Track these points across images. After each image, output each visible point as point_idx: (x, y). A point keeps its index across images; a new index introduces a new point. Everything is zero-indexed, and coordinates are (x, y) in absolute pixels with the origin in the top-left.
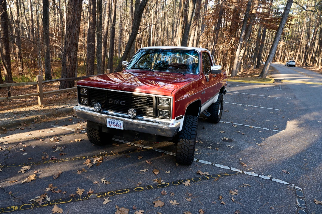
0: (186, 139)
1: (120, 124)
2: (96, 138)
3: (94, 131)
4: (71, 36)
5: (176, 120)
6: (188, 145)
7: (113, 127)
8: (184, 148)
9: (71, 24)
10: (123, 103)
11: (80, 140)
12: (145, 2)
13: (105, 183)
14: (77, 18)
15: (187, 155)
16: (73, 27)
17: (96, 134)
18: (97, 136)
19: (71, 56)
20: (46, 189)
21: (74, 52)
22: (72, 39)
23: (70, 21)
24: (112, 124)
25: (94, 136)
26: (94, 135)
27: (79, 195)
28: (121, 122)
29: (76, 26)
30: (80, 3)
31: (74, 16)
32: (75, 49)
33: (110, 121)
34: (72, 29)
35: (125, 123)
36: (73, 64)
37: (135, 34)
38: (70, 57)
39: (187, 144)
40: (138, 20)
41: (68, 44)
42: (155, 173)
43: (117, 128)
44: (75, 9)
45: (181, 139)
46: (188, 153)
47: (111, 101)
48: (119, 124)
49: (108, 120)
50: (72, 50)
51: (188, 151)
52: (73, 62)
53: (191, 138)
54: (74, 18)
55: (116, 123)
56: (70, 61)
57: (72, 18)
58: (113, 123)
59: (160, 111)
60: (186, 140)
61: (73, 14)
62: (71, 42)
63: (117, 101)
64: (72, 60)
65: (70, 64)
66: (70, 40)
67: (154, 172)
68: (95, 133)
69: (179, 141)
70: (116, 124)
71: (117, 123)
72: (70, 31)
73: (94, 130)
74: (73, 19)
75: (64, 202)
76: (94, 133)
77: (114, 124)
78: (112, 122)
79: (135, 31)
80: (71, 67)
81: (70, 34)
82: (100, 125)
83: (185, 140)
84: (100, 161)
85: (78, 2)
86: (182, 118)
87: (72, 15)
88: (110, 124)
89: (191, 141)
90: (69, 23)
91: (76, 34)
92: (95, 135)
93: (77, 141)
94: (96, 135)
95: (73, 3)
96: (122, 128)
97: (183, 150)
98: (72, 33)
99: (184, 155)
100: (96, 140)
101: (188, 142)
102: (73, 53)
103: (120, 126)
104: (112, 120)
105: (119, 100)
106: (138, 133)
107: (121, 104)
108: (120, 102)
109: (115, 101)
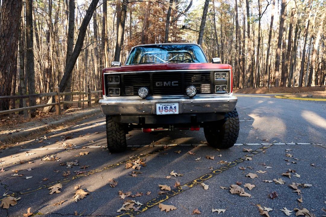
0: (232, 117)
1: (175, 107)
4: (7, 47)
7: (164, 113)
8: (232, 127)
9: (7, 31)
10: (175, 83)
11: (86, 153)
12: (90, 16)
13: (179, 175)
14: (15, 25)
15: (234, 134)
16: (10, 36)
19: (7, 71)
20: (121, 197)
21: (11, 67)
22: (8, 50)
23: (5, 28)
25: (119, 139)
26: (118, 137)
27: (168, 190)
28: (177, 105)
29: (14, 34)
30: (18, 7)
31: (11, 23)
32: (12, 63)
33: (161, 106)
34: (8, 38)
35: (181, 105)
36: (9, 82)
37: (79, 50)
38: (6, 73)
40: (82, 35)
41: (3, 57)
42: (211, 158)
43: (171, 113)
44: (13, 14)
45: (228, 118)
47: (158, 84)
49: (158, 105)
50: (8, 65)
52: (9, 80)
54: (12, 25)
55: (169, 107)
56: (5, 79)
57: (9, 24)
58: (165, 108)
59: (216, 86)
61: (9, 19)
62: (7, 54)
63: (167, 82)
64: (8, 77)
65: (5, 82)
66: (5, 52)
67: (209, 158)
69: (226, 121)
70: (169, 109)
72: (5, 41)
74: (10, 26)
75: (163, 200)
76: (119, 134)
79: (79, 46)
80: (6, 86)
81: (5, 44)
82: (140, 116)
83: (231, 119)
84: (142, 163)
85: (17, 7)
87: (9, 21)
88: (161, 110)
90: (4, 30)
91: (13, 44)
92: (120, 136)
93: (83, 155)
95: (10, 6)
96: (177, 112)
97: (231, 129)
98: (9, 43)
99: (232, 134)
101: (235, 120)
102: (9, 68)
103: (174, 110)
104: (164, 104)
105: (169, 81)
106: (195, 115)
107: (173, 85)
108: (171, 84)
109: (165, 83)
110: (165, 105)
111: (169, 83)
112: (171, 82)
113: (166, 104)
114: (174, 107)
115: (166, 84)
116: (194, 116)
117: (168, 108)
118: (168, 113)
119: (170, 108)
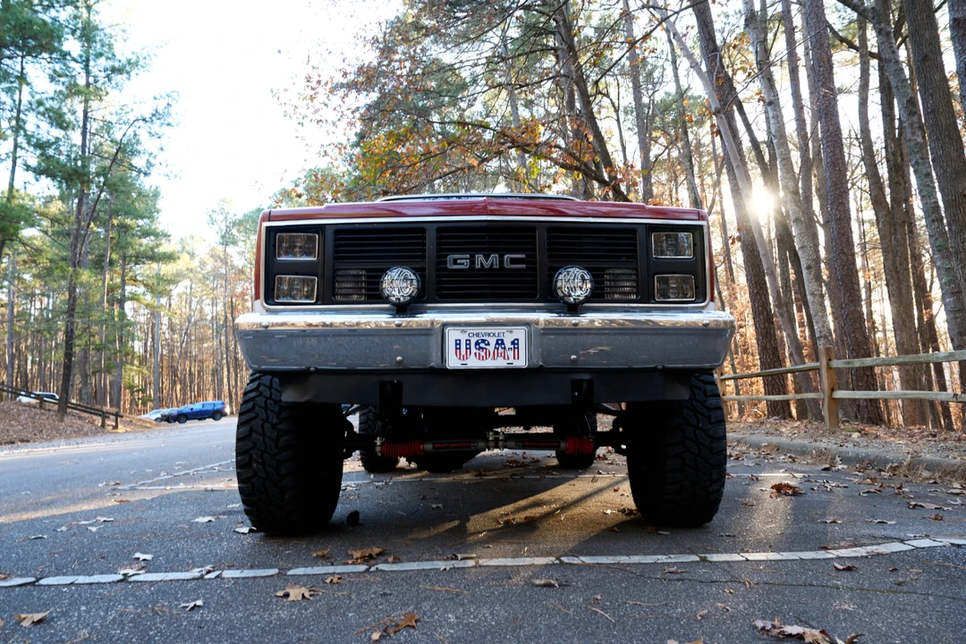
1: (515, 343)
7: (474, 363)
10: (513, 261)
24: (474, 350)
28: (520, 334)
33: (463, 338)
35: (537, 334)
43: (500, 363)
47: (455, 262)
48: (508, 345)
49: (452, 335)
55: (492, 341)
58: (477, 343)
63: (487, 257)
70: (491, 348)
71: (500, 343)
77: (480, 348)
78: (473, 341)
88: (463, 352)
96: (521, 362)
103: (511, 354)
104: (475, 330)
105: (494, 251)
106: (587, 377)
107: (507, 265)
108: (501, 262)
109: (480, 258)
110: (478, 335)
111: (494, 257)
112: (501, 257)
113: (482, 330)
114: (513, 343)
115: (484, 261)
116: (582, 381)
117: (488, 344)
118: (489, 364)
119: (497, 343)
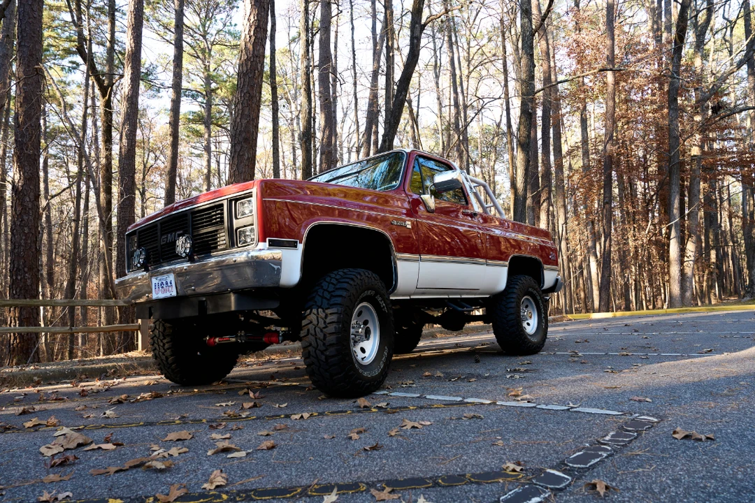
0: (318, 307)
1: (171, 283)
2: (167, 358)
3: (162, 341)
5: (270, 245)
6: (323, 322)
7: (161, 295)
8: (313, 333)
15: (322, 352)
17: (167, 346)
18: (168, 353)
24: (160, 289)
25: (163, 354)
26: (162, 350)
28: (172, 277)
33: (157, 282)
39: (320, 319)
43: (167, 295)
45: (309, 311)
46: (324, 344)
47: (163, 241)
48: (169, 284)
49: (154, 281)
51: (322, 337)
53: (331, 306)
55: (165, 283)
58: (161, 284)
59: (240, 231)
60: (318, 310)
63: (172, 236)
68: (164, 345)
69: (305, 318)
70: (165, 286)
71: (167, 284)
73: (162, 338)
76: (162, 344)
77: (162, 287)
78: (160, 282)
83: (316, 312)
86: (296, 247)
88: (157, 290)
89: (329, 311)
92: (164, 349)
93: (146, 384)
94: (166, 351)
96: (174, 294)
99: (315, 351)
100: (168, 363)
101: (324, 316)
103: (170, 289)
106: (204, 299)
108: (175, 236)
110: (160, 280)
112: (176, 233)
115: (170, 239)
118: (165, 295)
